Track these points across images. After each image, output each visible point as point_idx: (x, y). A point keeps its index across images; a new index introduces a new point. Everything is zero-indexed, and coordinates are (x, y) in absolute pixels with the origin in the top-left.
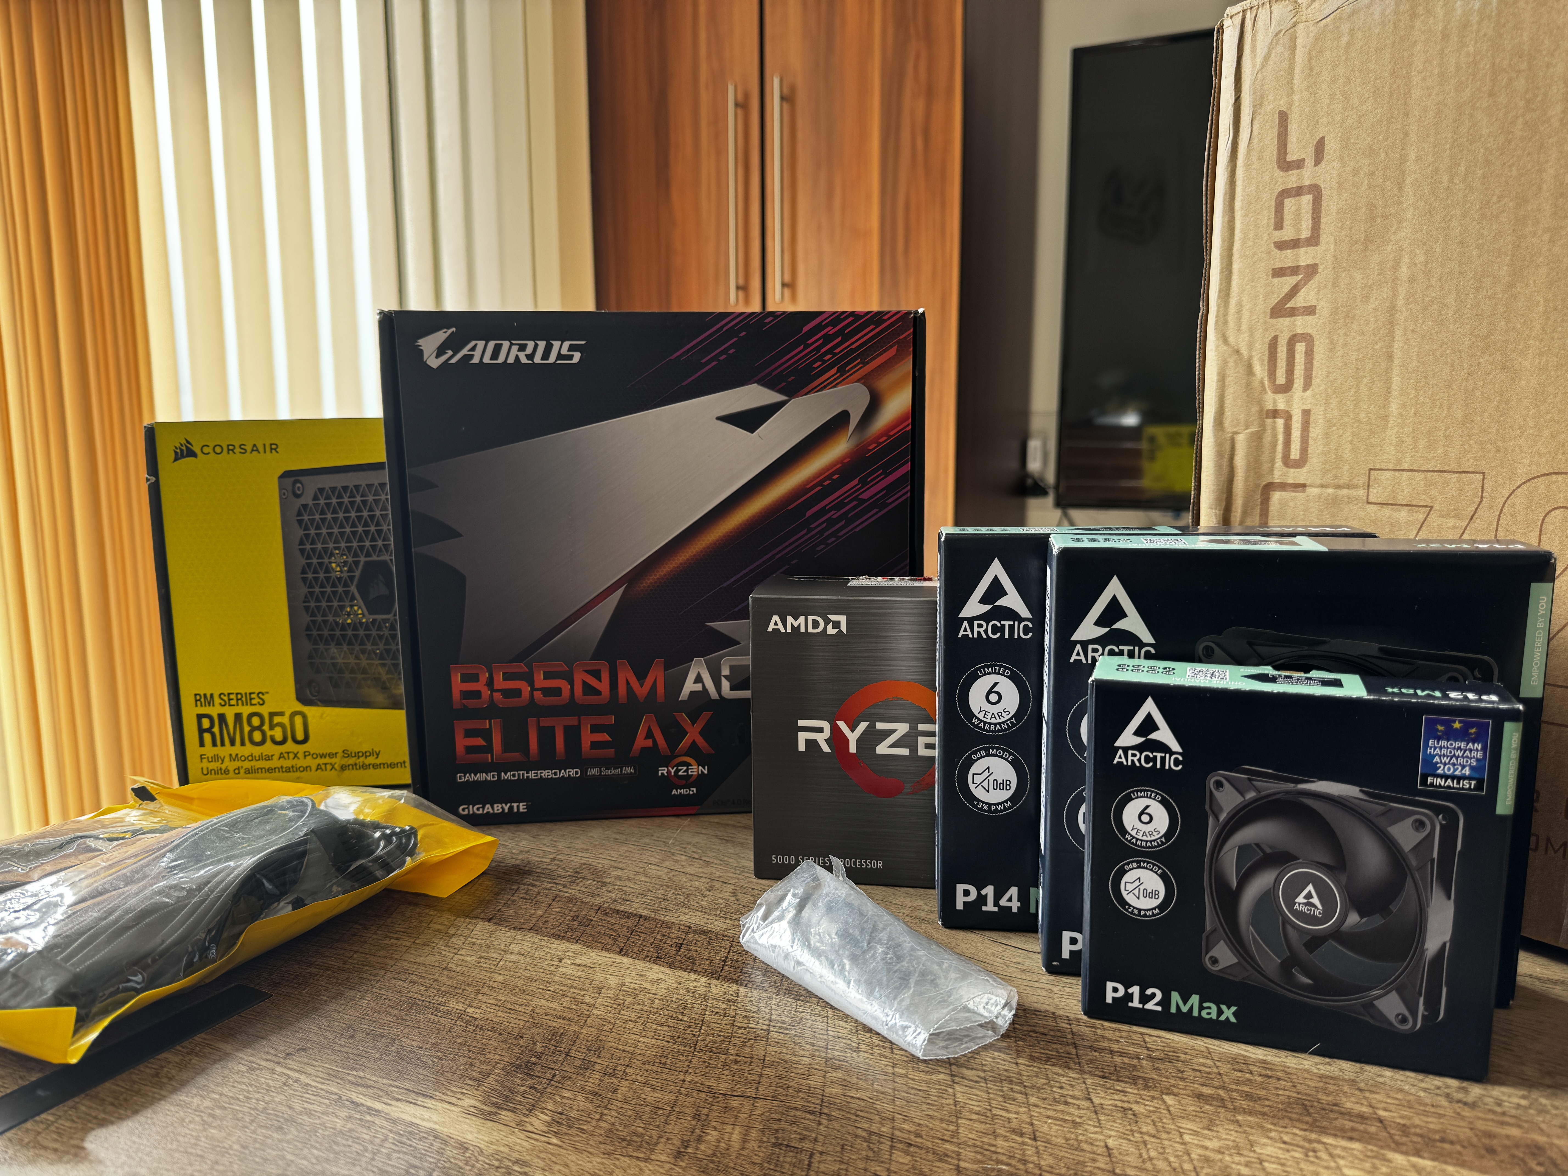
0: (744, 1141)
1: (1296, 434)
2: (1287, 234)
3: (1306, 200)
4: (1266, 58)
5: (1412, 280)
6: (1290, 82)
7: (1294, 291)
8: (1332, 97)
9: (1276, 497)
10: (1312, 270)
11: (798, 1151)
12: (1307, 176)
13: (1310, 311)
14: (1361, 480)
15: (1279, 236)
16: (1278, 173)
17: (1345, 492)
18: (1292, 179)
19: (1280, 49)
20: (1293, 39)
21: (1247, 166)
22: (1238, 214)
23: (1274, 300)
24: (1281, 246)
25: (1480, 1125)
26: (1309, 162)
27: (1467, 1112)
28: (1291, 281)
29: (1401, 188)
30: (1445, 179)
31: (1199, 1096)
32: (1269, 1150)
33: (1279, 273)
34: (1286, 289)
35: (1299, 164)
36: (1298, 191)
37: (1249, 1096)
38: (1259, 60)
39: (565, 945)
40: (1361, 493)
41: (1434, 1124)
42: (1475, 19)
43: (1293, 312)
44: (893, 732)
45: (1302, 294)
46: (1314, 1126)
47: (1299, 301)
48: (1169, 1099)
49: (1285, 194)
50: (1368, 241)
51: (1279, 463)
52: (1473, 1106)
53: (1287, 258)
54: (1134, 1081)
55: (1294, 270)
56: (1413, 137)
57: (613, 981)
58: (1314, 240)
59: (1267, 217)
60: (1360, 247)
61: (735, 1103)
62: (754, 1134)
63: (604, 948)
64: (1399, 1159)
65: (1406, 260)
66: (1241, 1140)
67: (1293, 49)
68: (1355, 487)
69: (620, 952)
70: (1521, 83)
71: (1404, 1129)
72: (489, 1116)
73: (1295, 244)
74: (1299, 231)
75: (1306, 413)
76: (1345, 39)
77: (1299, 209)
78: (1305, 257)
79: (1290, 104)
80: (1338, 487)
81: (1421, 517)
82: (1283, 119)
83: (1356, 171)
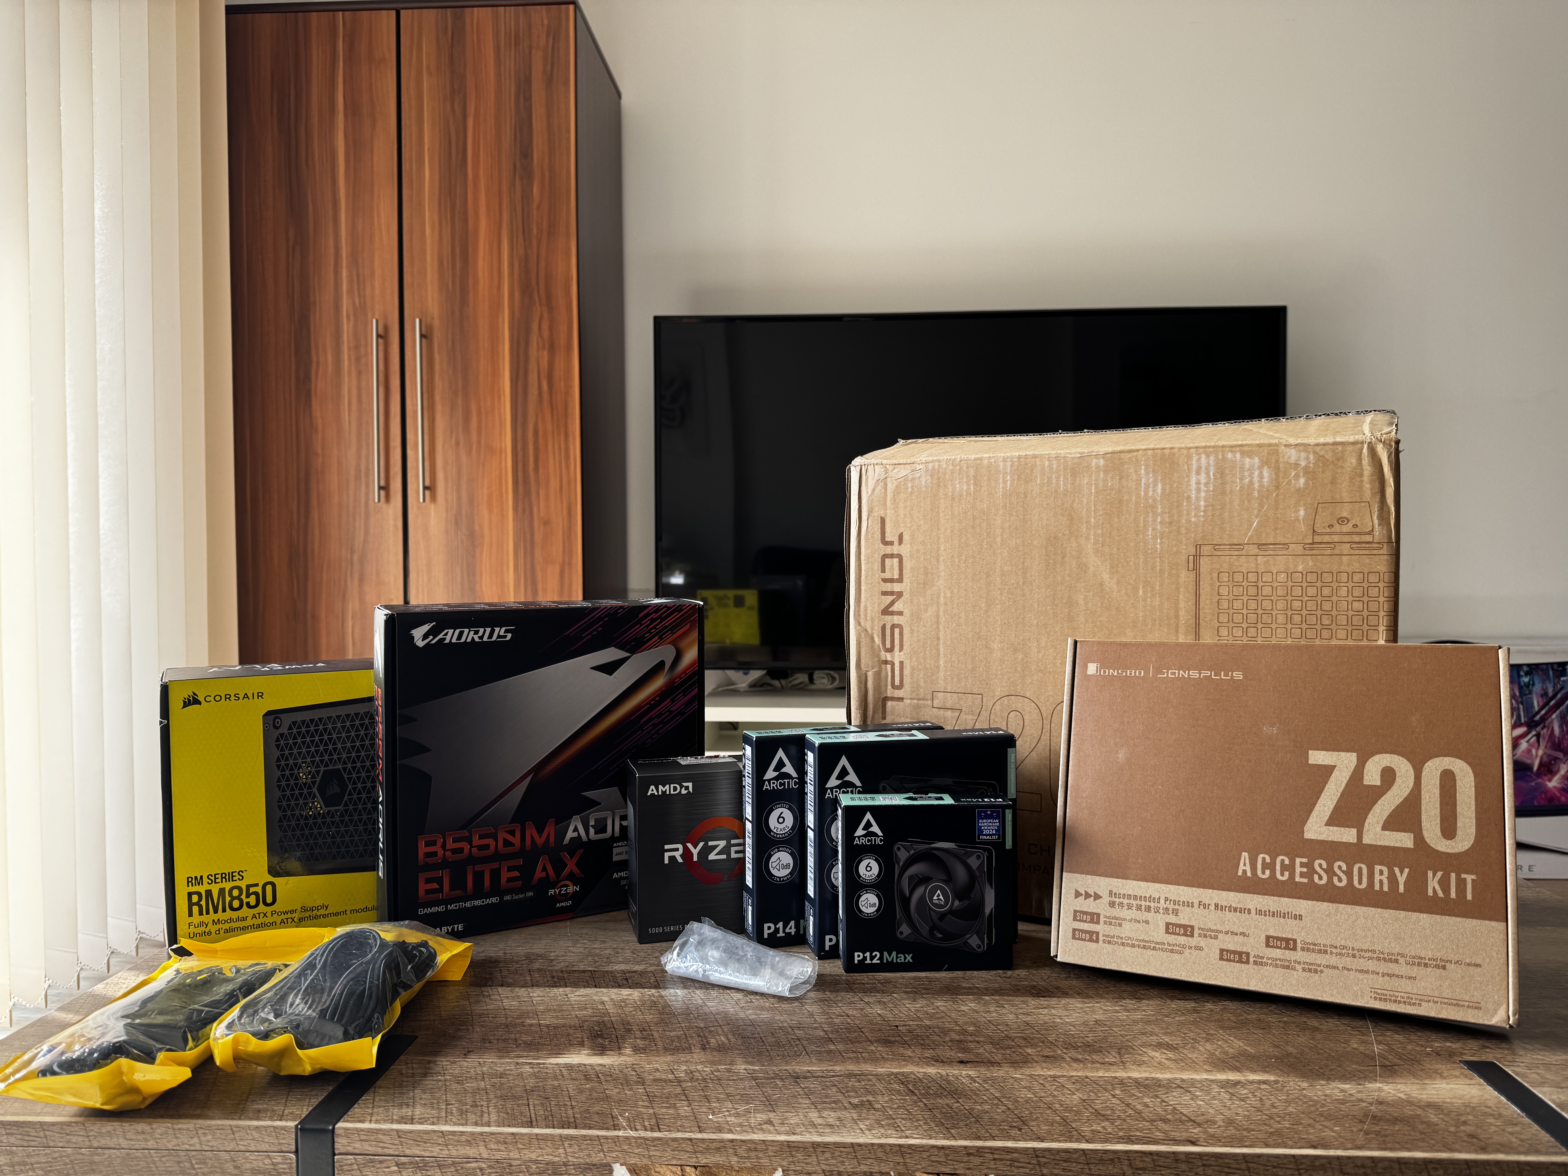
0: (728, 1039)
1: (897, 673)
2: (888, 575)
3: (896, 560)
4: (874, 490)
5: (945, 604)
6: (885, 504)
7: (892, 603)
8: (905, 515)
9: (889, 704)
10: (900, 594)
11: (755, 1038)
12: (895, 549)
13: (900, 613)
14: (930, 697)
15: (883, 575)
16: (881, 546)
17: (922, 702)
18: (888, 550)
19: (879, 487)
20: (886, 484)
21: (867, 540)
22: (863, 562)
23: (883, 607)
24: (885, 580)
25: (1013, 983)
26: (896, 543)
27: (1008, 980)
28: (891, 598)
29: (938, 562)
30: (957, 560)
31: (906, 992)
32: (939, 1004)
33: (885, 593)
34: (888, 602)
35: (891, 543)
36: (892, 556)
37: (925, 989)
38: (870, 491)
39: (561, 989)
40: (930, 702)
41: (996, 985)
42: (965, 493)
43: (892, 613)
44: (717, 846)
45: (896, 604)
46: (953, 994)
47: (895, 608)
48: (895, 995)
49: (885, 557)
50: (925, 584)
51: (889, 687)
52: (1010, 977)
53: (888, 587)
54: (878, 992)
55: (892, 593)
56: (942, 540)
57: (605, 999)
58: (900, 580)
59: (877, 566)
60: (922, 586)
61: (713, 1029)
62: (730, 1037)
63: (585, 987)
64: (987, 998)
65: (942, 594)
66: (928, 1002)
67: (886, 489)
68: (927, 700)
69: (596, 987)
70: (984, 525)
71: (987, 989)
72: (602, 1054)
73: (891, 581)
74: (893, 575)
75: (901, 663)
76: (910, 490)
77: (892, 564)
78: (897, 587)
79: (886, 514)
80: (919, 699)
81: (957, 714)
82: (883, 521)
83: (918, 551)
